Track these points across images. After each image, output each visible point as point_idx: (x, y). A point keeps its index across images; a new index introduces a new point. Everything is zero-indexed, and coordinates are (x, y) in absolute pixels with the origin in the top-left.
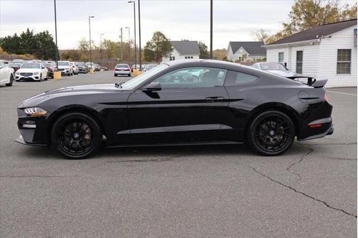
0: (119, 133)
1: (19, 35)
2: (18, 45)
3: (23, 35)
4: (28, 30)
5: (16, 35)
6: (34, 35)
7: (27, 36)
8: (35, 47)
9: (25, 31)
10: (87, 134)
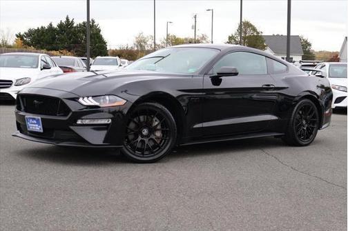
0: (195, 127)
1: (55, 25)
2: (54, 39)
3: (61, 26)
4: (67, 19)
5: (51, 25)
6: (75, 25)
7: (66, 27)
8: (76, 42)
9: (64, 20)
10: (158, 130)
